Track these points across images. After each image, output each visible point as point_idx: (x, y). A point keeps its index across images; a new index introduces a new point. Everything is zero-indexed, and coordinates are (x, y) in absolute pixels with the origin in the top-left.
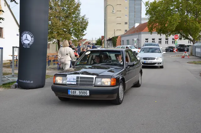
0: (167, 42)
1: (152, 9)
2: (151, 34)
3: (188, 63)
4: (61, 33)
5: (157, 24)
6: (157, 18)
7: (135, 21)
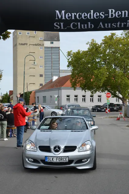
0: (92, 100)
1: (75, 61)
2: (74, 90)
3: (127, 126)
5: (82, 78)
6: (81, 72)
7: (53, 74)
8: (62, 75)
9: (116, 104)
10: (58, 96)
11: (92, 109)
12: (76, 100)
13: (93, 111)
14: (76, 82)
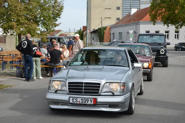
0: (177, 37)
2: (154, 25)
4: (22, 21)
5: (164, 10)
7: (132, 6)
8: (143, 7)
11: (175, 47)
13: (176, 50)
14: (157, 15)
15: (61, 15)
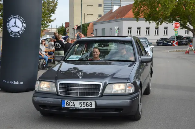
0: (157, 33)
2: (137, 21)
5: (146, 7)
8: (124, 4)
9: (185, 37)
10: (118, 29)
11: (157, 42)
12: (139, 32)
14: (140, 12)
15: (55, 12)
